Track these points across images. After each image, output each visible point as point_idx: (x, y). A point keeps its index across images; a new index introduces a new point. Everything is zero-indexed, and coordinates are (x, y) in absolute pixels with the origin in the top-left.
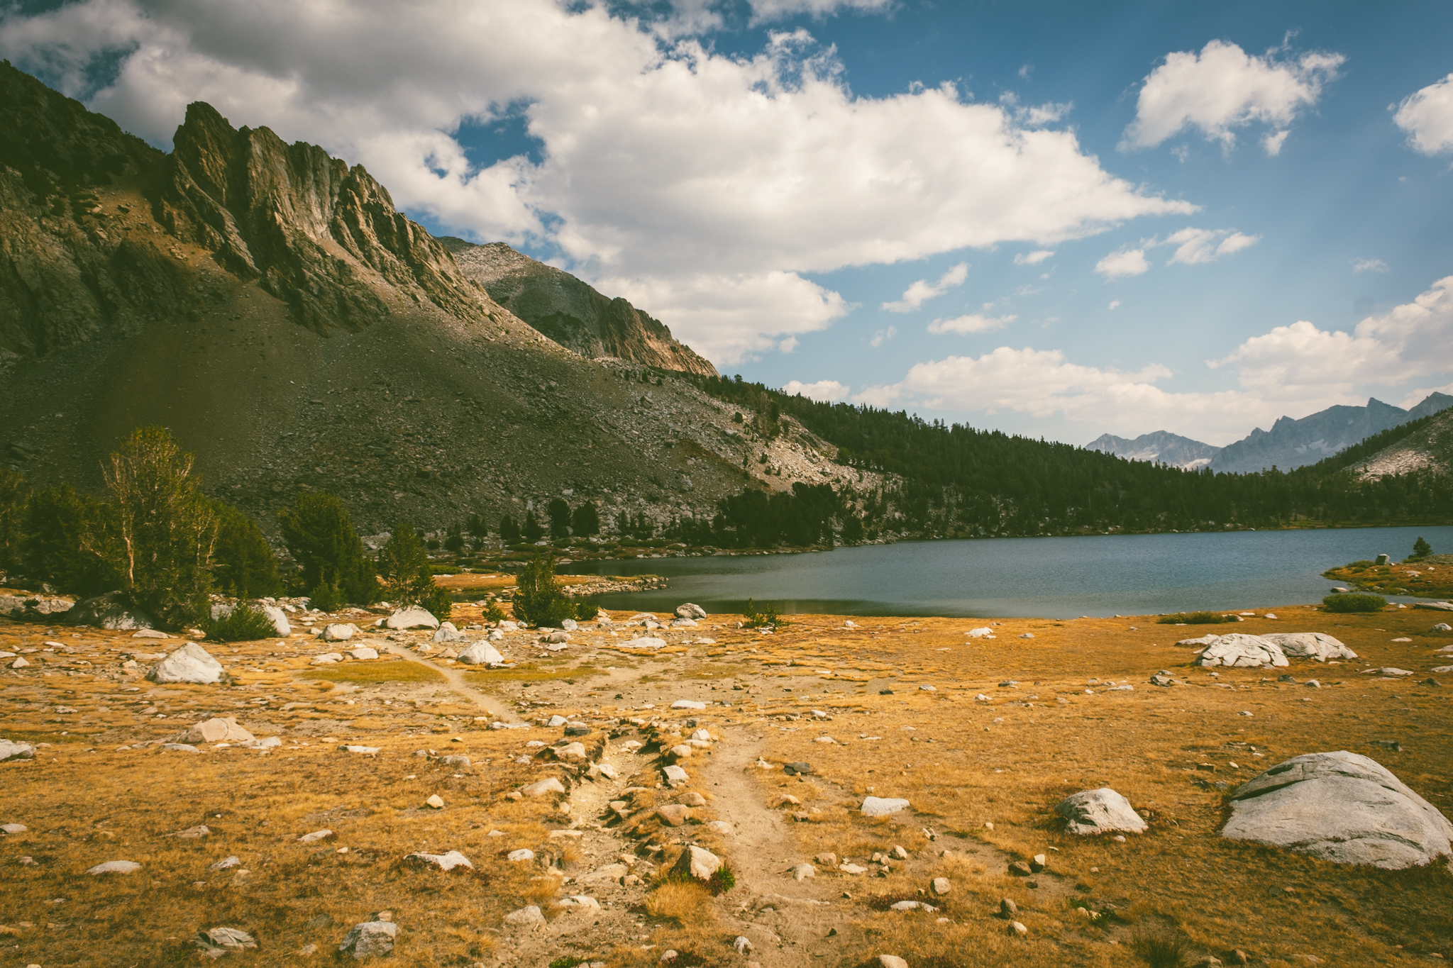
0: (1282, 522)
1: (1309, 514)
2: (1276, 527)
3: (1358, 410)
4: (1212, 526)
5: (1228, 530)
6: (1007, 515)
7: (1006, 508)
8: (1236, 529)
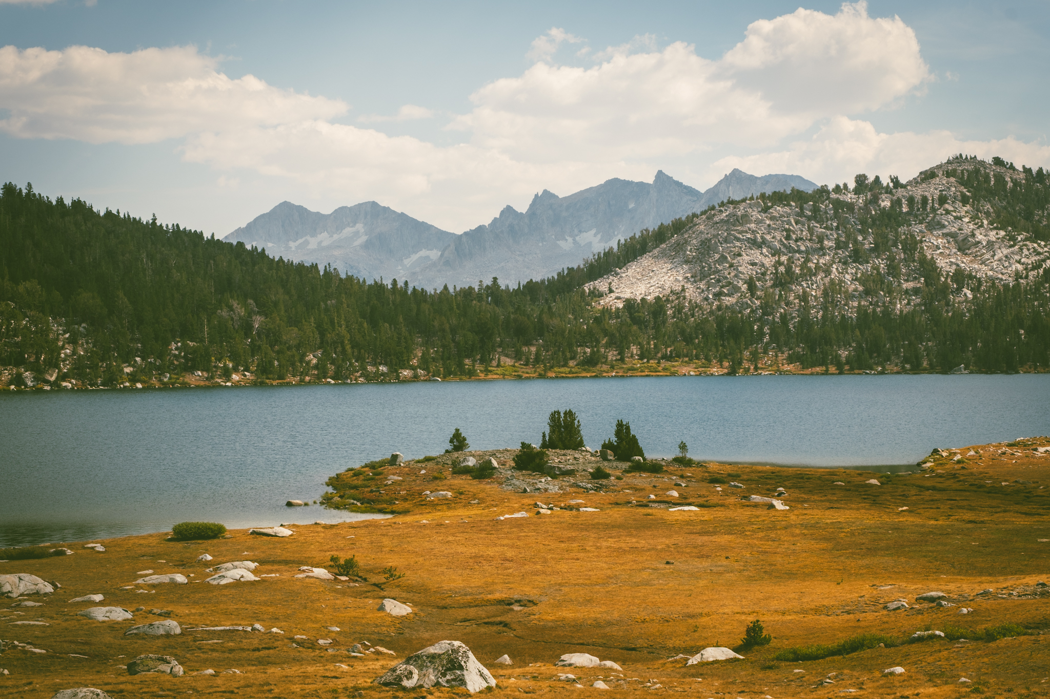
0: (479, 367)
1: (518, 356)
2: (470, 374)
3: (642, 186)
4: (383, 374)
5: (405, 381)
6: (74, 352)
7: (73, 341)
8: (415, 379)
